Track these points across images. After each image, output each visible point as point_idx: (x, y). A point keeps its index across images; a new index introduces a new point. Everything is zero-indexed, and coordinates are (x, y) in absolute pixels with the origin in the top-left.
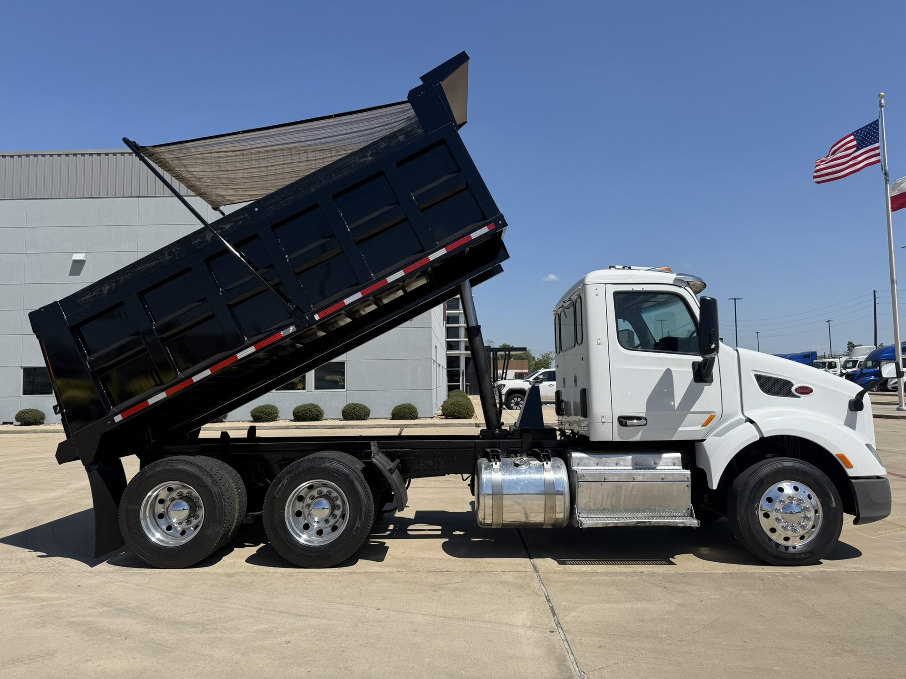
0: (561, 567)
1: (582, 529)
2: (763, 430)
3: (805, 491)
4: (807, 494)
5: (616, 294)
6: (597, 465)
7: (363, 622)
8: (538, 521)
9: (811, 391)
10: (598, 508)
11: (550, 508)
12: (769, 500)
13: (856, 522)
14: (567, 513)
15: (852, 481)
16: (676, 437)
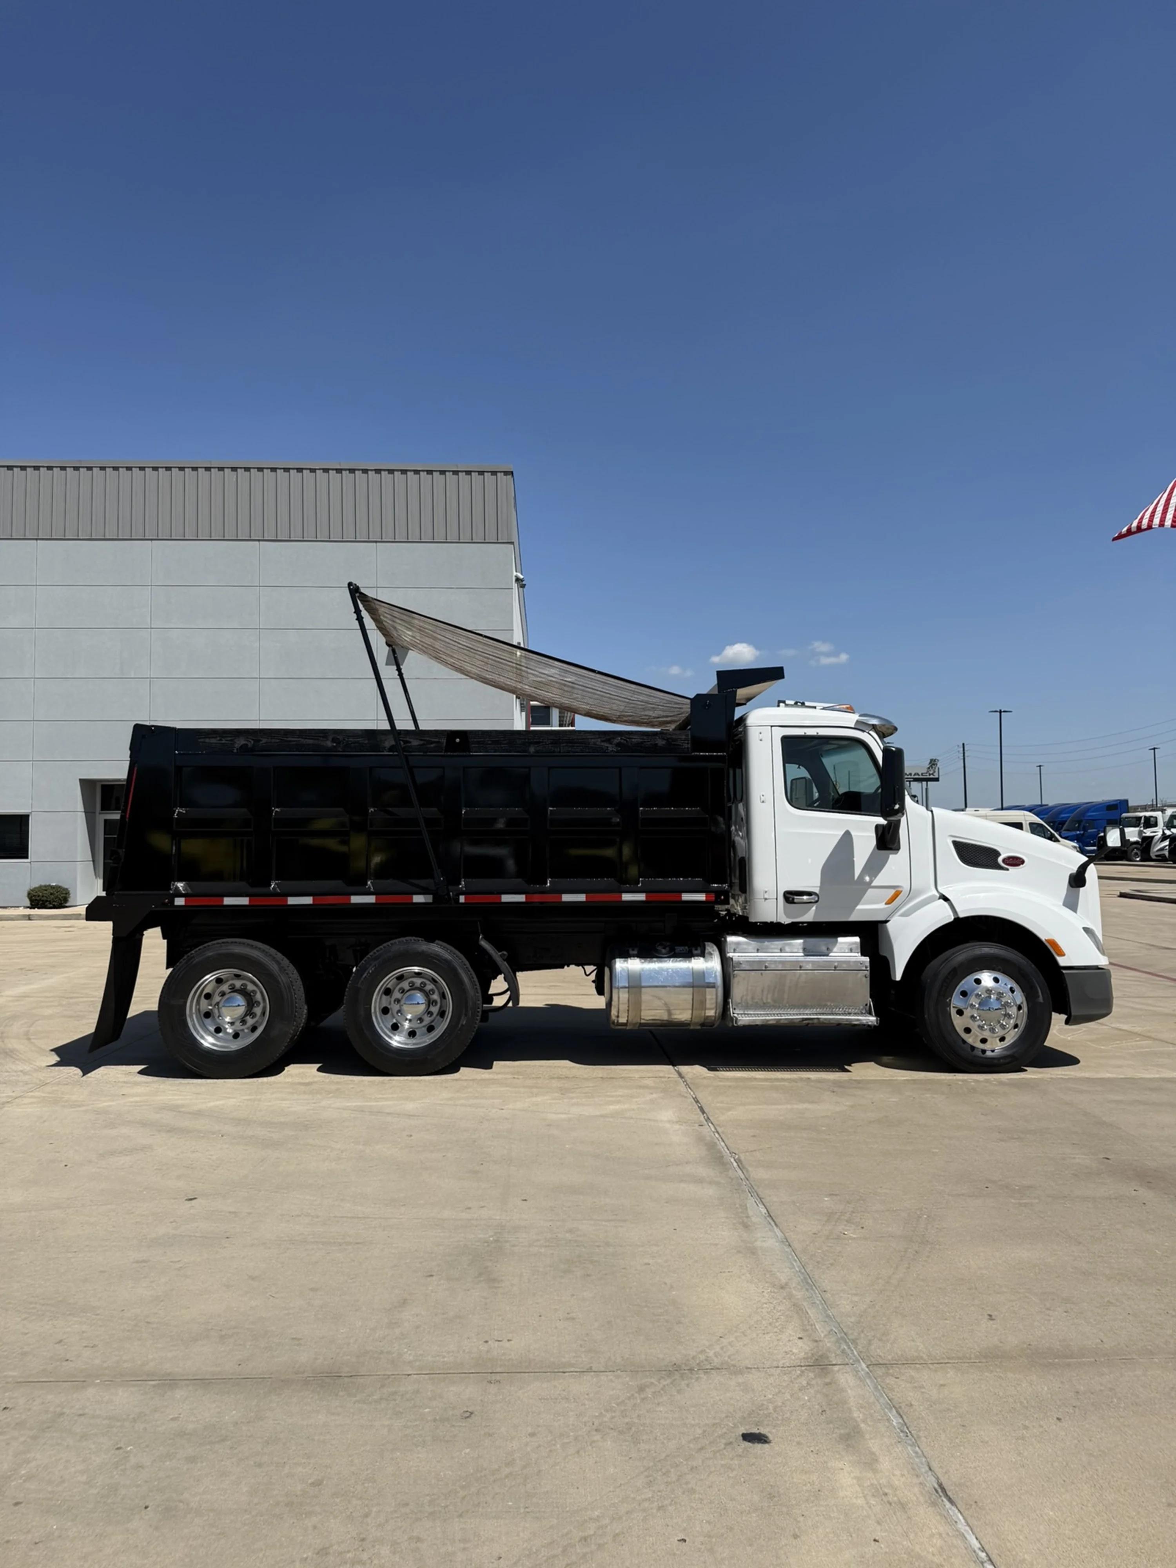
0: (711, 1074)
1: (738, 1027)
2: (958, 909)
3: (1007, 983)
4: (1009, 986)
5: (785, 740)
6: (758, 951)
7: (487, 1120)
8: (683, 1020)
9: (1023, 862)
10: (757, 1002)
11: (698, 1004)
12: (964, 994)
13: (1067, 1022)
14: (720, 1010)
15: (1064, 972)
16: (854, 917)
